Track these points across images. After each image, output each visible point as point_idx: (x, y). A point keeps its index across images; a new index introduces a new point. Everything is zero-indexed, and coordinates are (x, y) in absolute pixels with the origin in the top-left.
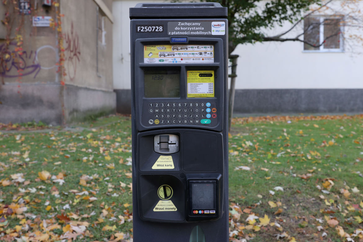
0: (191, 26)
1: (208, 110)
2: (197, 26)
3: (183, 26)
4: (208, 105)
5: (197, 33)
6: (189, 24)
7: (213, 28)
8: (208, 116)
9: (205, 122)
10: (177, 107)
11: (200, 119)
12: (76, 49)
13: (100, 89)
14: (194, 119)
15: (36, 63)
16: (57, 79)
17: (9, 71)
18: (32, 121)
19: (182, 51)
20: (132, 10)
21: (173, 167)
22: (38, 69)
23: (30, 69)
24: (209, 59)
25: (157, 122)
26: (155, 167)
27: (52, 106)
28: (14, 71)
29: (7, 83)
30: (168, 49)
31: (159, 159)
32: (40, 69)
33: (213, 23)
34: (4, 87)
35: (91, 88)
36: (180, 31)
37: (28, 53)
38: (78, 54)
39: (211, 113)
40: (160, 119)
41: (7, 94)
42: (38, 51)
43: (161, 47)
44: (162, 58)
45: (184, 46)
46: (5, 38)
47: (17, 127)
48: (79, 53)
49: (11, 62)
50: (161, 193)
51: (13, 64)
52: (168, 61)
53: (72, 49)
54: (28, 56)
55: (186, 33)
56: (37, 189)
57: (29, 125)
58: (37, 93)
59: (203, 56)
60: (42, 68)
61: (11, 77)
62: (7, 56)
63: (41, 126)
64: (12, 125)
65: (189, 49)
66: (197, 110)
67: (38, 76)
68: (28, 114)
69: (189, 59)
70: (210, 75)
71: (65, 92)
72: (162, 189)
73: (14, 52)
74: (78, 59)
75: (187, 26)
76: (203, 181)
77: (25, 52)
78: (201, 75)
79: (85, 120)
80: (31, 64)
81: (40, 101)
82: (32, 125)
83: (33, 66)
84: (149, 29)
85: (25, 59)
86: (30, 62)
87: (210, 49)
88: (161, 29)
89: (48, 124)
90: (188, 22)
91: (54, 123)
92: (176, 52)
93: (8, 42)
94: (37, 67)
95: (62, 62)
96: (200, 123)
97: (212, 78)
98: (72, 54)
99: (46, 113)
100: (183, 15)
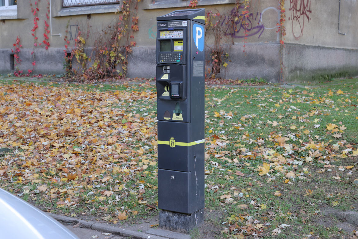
0: (176, 23)
1: (179, 56)
2: (177, 23)
3: (173, 23)
4: (180, 54)
5: (178, 26)
6: (175, 22)
7: (183, 24)
8: (179, 59)
9: (178, 61)
10: (169, 55)
11: (176, 60)
12: (304, 8)
13: (342, 48)
14: (175, 60)
15: (260, 24)
16: (278, 39)
17: (238, 32)
18: (255, 78)
19: (172, 33)
20: (157, 18)
21: (167, 78)
22: (262, 29)
23: (255, 30)
24: (181, 36)
25: (163, 61)
26: (162, 78)
27: (272, 64)
28: (242, 32)
29: (236, 43)
30: (168, 33)
31: (164, 76)
32: (264, 29)
33: (183, 22)
34: (233, 46)
35: (326, 46)
36: (172, 25)
37: (255, 15)
38: (308, 13)
39: (180, 57)
40: (163, 60)
41: (236, 53)
42: (263, 12)
43: (166, 32)
44: (166, 36)
45: (173, 31)
46: (236, 2)
47: (242, 82)
48: (310, 11)
49: (240, 24)
50: (166, 89)
51: (242, 25)
52: (168, 37)
53: (298, 8)
54: (254, 18)
55: (174, 26)
56: (211, 120)
57: (251, 81)
58: (260, 52)
59: (179, 35)
60: (265, 28)
61: (239, 37)
62: (236, 19)
63: (262, 83)
64: (237, 81)
65: (175, 32)
66: (176, 56)
67: (262, 36)
68: (251, 71)
69: (175, 36)
70: (182, 42)
71: (284, 51)
72: (166, 87)
73: (241, 15)
74: (308, 18)
75: (174, 23)
76: (175, 84)
77: (251, 14)
78: (179, 43)
79: (313, 79)
80: (257, 25)
81: (263, 60)
82: (254, 81)
83: (258, 27)
84: (162, 25)
85: (251, 21)
86: (255, 24)
87: (181, 32)
88: (166, 25)
89: (268, 81)
90: (175, 21)
91: (274, 80)
92: (170, 34)
93: (237, 6)
94: (261, 27)
95: (283, 22)
96: (176, 62)
97: (182, 44)
98: (299, 13)
99: (268, 70)
100: (173, 19)
